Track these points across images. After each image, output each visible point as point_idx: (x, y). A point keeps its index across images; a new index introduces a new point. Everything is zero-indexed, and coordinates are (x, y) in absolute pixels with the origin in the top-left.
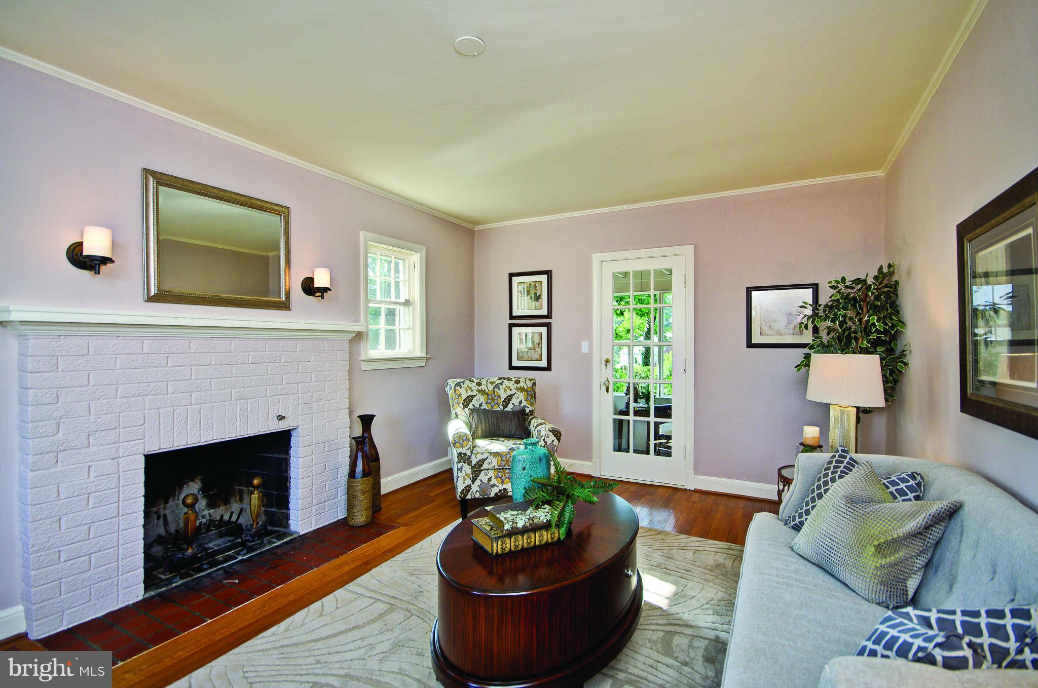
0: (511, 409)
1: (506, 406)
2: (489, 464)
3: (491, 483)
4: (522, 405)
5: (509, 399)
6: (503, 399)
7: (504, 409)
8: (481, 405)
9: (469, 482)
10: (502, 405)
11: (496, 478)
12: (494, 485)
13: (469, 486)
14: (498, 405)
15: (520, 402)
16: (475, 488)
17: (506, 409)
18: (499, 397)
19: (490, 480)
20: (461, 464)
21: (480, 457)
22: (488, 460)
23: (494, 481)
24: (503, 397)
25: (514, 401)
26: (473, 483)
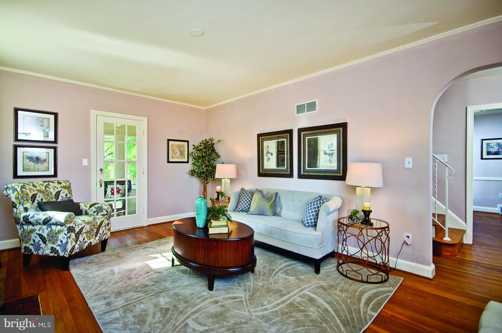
0: (61, 200)
1: (58, 198)
2: (86, 229)
3: (85, 241)
4: (68, 196)
5: (58, 194)
6: (54, 195)
7: (56, 200)
8: (42, 199)
9: (74, 243)
10: (55, 198)
11: (87, 237)
12: (86, 242)
13: (74, 246)
14: (52, 198)
15: (66, 195)
16: (77, 246)
17: (58, 200)
18: (51, 193)
19: (84, 239)
20: (70, 234)
21: (81, 227)
22: (85, 227)
23: (86, 239)
24: (54, 193)
25: (61, 194)
26: (76, 244)
